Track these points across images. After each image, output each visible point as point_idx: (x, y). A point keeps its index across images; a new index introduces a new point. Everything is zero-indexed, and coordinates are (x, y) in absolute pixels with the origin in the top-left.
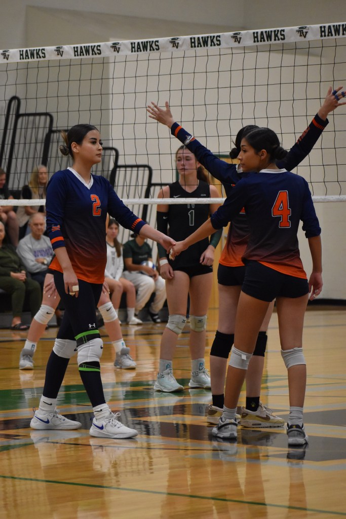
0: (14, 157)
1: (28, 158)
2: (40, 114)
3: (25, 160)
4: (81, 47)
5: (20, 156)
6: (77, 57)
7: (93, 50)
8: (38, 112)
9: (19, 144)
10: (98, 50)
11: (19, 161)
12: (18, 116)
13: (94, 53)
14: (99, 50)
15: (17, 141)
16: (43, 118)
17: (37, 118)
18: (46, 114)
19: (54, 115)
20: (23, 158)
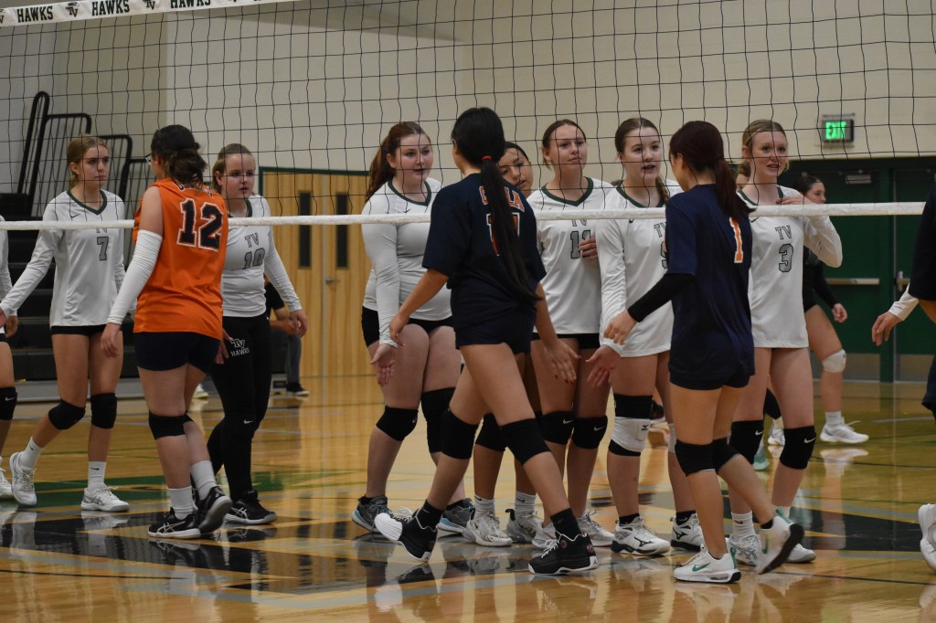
0: (38, 180)
1: (56, 182)
2: (74, 116)
3: (52, 185)
4: (27, 10)
5: (47, 178)
6: (22, 24)
7: (42, 13)
8: (69, 112)
9: (46, 161)
10: (49, 13)
11: (45, 186)
12: (46, 118)
13: (44, 17)
14: (51, 13)
15: (43, 157)
16: (78, 120)
17: (70, 120)
18: (82, 115)
19: (93, 118)
20: (50, 182)
